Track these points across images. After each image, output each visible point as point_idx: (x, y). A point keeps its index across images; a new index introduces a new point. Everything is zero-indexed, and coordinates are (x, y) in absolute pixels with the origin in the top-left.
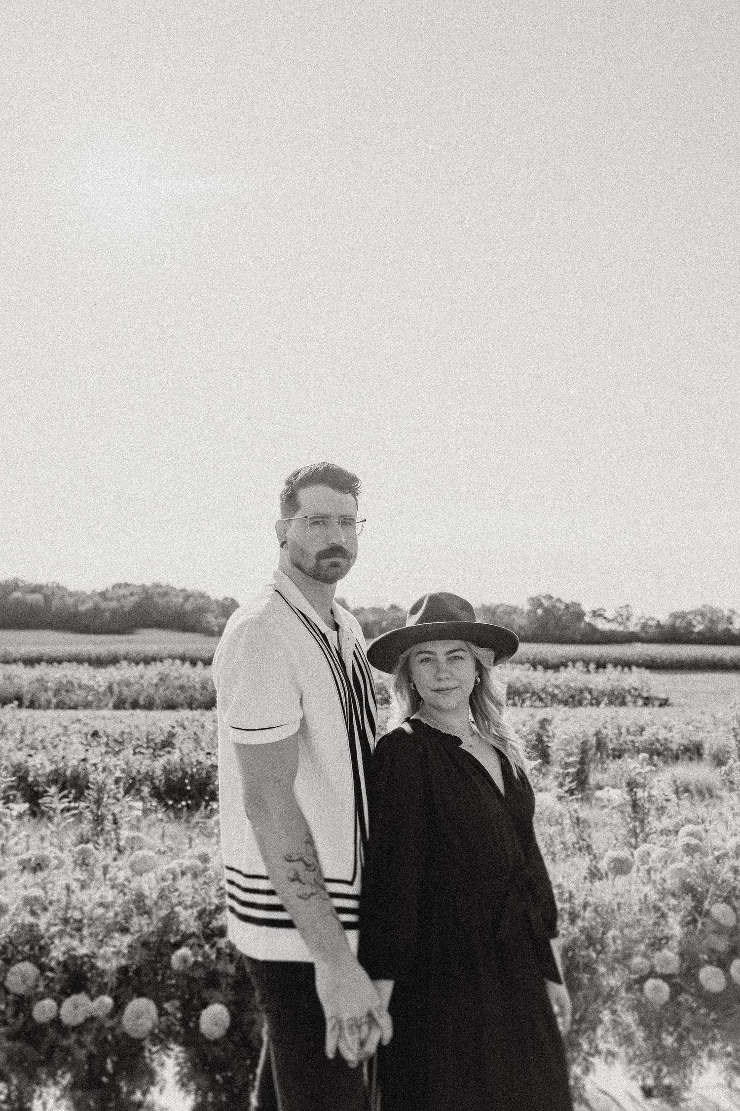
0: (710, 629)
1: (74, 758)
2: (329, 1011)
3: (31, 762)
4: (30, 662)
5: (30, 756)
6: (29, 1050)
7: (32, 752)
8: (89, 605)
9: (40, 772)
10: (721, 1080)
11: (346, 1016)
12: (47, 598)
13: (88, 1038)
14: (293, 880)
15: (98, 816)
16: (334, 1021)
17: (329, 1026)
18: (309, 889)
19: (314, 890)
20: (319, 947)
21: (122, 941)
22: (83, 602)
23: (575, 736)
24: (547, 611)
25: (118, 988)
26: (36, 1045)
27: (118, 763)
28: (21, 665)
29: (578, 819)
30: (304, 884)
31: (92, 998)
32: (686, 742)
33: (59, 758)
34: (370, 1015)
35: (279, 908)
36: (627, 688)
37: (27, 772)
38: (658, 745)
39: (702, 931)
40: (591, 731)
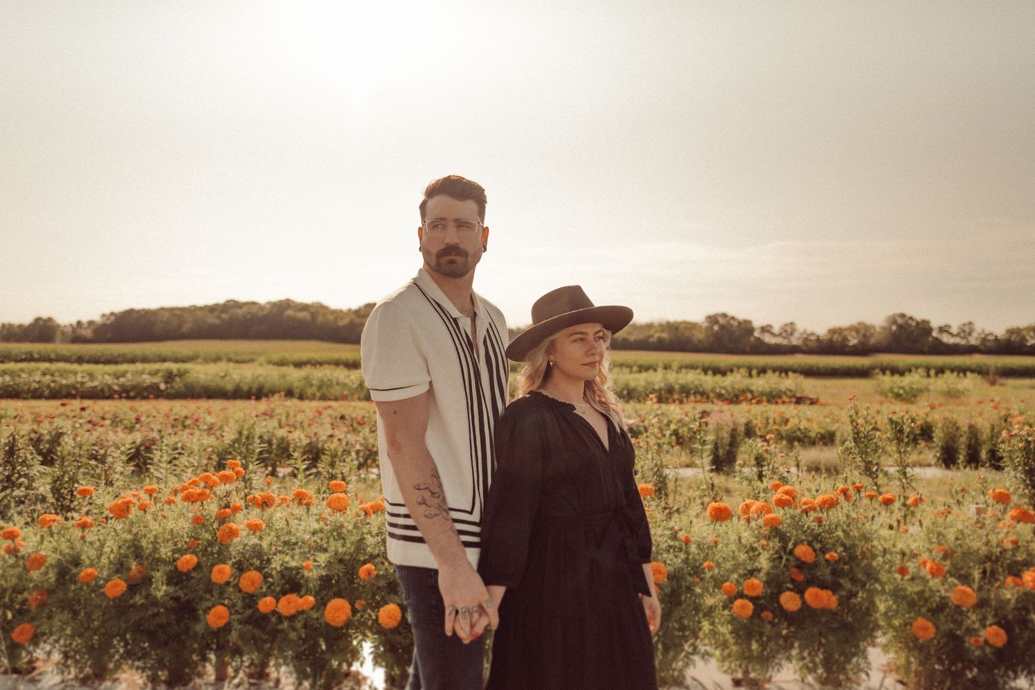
0: (861, 343)
1: (324, 435)
2: (447, 601)
3: (291, 437)
4: (299, 365)
5: (290, 432)
6: (257, 632)
7: (292, 429)
8: (345, 321)
9: (298, 445)
10: (797, 676)
11: (460, 606)
12: (313, 316)
13: (299, 625)
14: (420, 504)
15: (332, 474)
16: (451, 608)
17: (447, 611)
18: (433, 511)
19: (438, 512)
20: (439, 553)
21: (322, 558)
22: (342, 319)
23: (726, 424)
24: (722, 327)
25: (320, 590)
26: (263, 629)
27: (358, 439)
28: (292, 367)
29: (713, 485)
30: (430, 507)
31: (301, 597)
32: (822, 431)
33: (312, 435)
34: (481, 607)
35: (414, 528)
36: (783, 390)
37: (288, 444)
38: (799, 433)
39: (785, 566)
40: (743, 421)
